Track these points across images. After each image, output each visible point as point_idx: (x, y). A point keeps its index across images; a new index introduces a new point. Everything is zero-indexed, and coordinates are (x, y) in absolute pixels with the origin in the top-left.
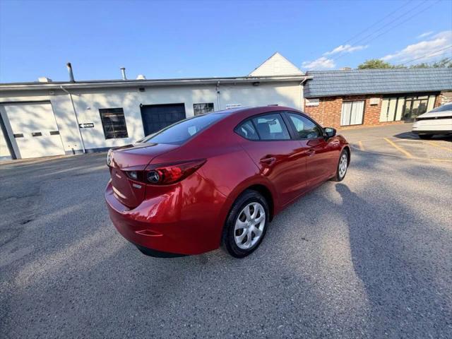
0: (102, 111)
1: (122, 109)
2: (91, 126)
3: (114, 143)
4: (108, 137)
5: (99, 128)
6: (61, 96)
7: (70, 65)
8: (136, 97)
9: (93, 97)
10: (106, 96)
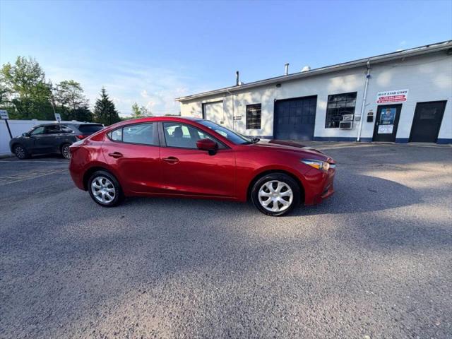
0: (248, 106)
1: (260, 104)
2: (239, 118)
3: (250, 132)
4: (248, 127)
5: (244, 120)
6: (228, 97)
7: (238, 73)
8: (272, 93)
9: (244, 96)
10: (251, 95)
